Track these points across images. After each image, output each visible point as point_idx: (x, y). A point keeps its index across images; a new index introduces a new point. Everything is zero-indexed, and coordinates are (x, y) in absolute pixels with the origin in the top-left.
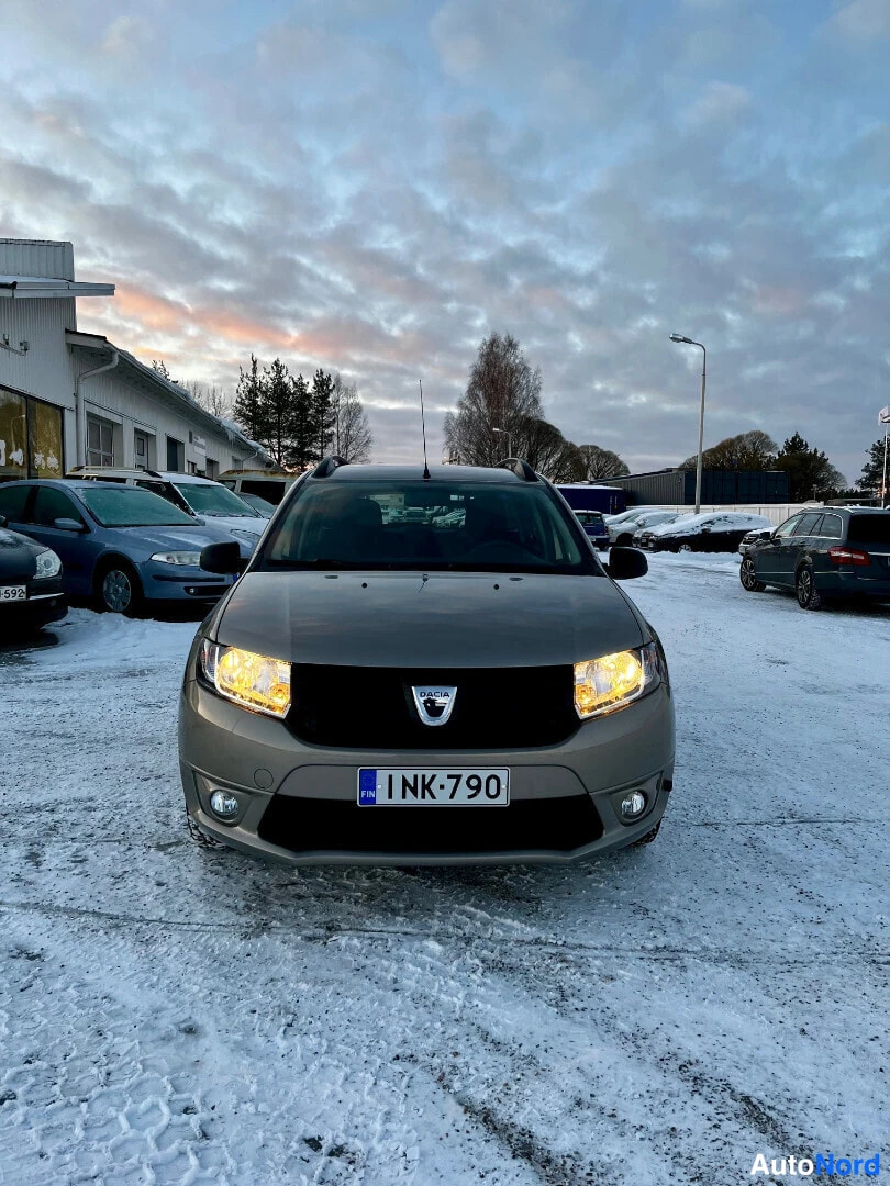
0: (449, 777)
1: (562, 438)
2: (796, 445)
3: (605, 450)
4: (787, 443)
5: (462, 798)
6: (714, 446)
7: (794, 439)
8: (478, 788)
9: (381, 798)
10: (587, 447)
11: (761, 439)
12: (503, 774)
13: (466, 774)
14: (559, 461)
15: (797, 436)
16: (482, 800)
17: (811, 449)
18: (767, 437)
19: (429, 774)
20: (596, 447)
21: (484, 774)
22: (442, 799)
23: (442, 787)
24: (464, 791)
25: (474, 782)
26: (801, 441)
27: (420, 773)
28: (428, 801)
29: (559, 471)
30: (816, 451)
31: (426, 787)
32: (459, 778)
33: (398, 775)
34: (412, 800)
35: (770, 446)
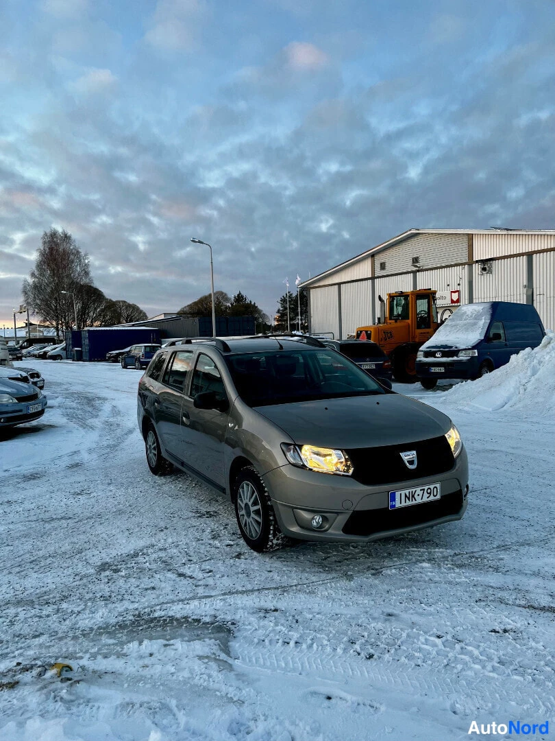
0: (421, 490)
1: (104, 296)
2: (240, 298)
3: (131, 303)
4: (235, 297)
5: (425, 499)
6: (196, 300)
7: (238, 295)
8: (430, 493)
9: (398, 505)
10: (119, 302)
11: (221, 296)
12: (438, 486)
13: (426, 488)
14: (102, 311)
15: (240, 293)
16: (432, 498)
17: (248, 301)
18: (226, 295)
19: (414, 490)
20: (125, 302)
21: (432, 487)
22: (419, 500)
23: (418, 495)
24: (426, 495)
25: (429, 491)
26: (242, 297)
27: (411, 490)
28: (414, 502)
29: (104, 317)
30: (251, 302)
31: (413, 496)
32: (424, 490)
33: (403, 493)
34: (409, 503)
35: (227, 299)
